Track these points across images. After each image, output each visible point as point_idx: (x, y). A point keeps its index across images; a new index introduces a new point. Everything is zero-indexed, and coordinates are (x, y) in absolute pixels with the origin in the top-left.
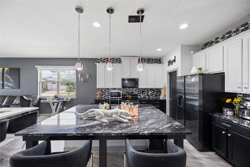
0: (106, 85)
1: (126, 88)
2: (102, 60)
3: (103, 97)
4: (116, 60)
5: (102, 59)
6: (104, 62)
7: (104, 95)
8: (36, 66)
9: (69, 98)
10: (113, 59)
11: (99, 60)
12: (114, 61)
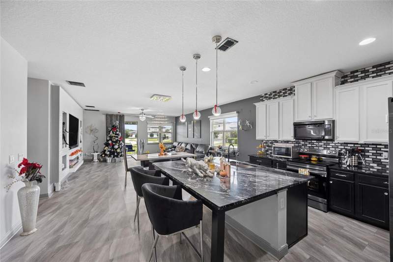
0: (268, 135)
1: (311, 140)
2: (267, 96)
3: (267, 154)
4: (289, 90)
5: (267, 94)
6: (270, 98)
7: (269, 151)
8: (209, 117)
9: (231, 151)
10: (285, 89)
11: (262, 97)
12: (286, 93)
